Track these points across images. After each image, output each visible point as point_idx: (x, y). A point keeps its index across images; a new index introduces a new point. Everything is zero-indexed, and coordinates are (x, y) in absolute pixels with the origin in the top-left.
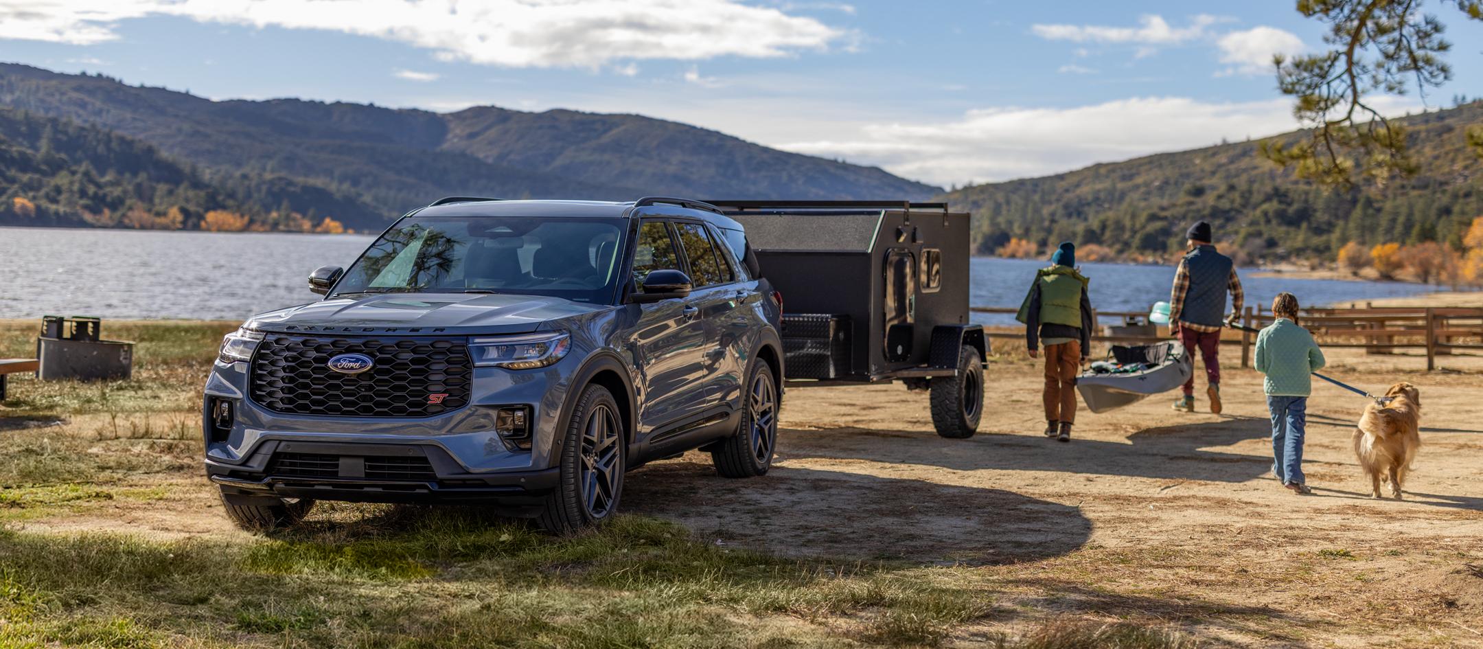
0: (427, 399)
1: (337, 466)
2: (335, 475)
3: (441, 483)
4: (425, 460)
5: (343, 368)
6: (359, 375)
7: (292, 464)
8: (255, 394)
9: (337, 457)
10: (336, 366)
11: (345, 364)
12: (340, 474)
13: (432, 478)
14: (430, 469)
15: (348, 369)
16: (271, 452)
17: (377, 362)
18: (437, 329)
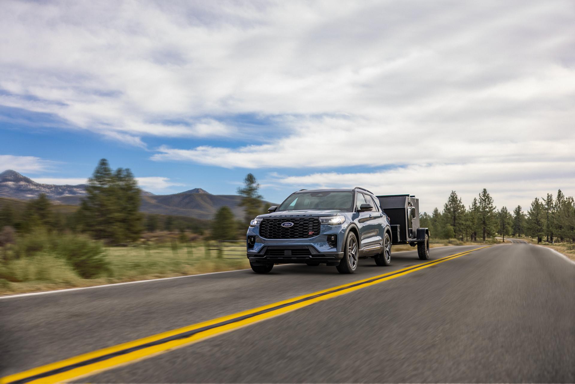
0: (308, 233)
1: (284, 252)
2: (283, 255)
3: (313, 256)
4: (308, 250)
5: (286, 226)
6: (290, 228)
7: (271, 252)
8: (261, 234)
9: (284, 250)
10: (284, 226)
11: (286, 225)
12: (285, 254)
13: (311, 254)
14: (310, 252)
15: (287, 226)
16: (266, 249)
17: (295, 224)
18: (310, 215)
